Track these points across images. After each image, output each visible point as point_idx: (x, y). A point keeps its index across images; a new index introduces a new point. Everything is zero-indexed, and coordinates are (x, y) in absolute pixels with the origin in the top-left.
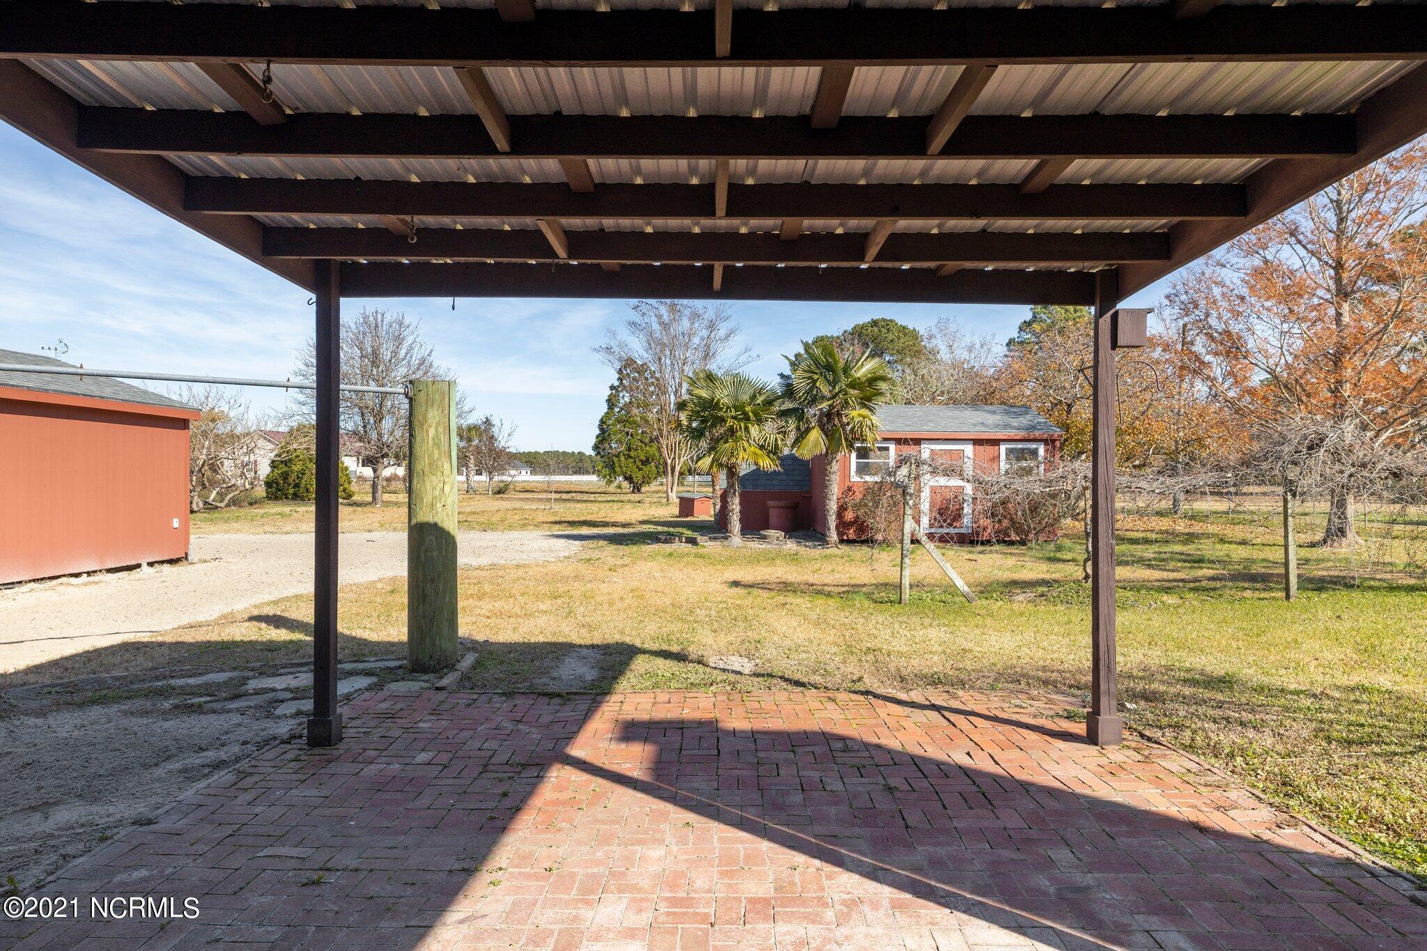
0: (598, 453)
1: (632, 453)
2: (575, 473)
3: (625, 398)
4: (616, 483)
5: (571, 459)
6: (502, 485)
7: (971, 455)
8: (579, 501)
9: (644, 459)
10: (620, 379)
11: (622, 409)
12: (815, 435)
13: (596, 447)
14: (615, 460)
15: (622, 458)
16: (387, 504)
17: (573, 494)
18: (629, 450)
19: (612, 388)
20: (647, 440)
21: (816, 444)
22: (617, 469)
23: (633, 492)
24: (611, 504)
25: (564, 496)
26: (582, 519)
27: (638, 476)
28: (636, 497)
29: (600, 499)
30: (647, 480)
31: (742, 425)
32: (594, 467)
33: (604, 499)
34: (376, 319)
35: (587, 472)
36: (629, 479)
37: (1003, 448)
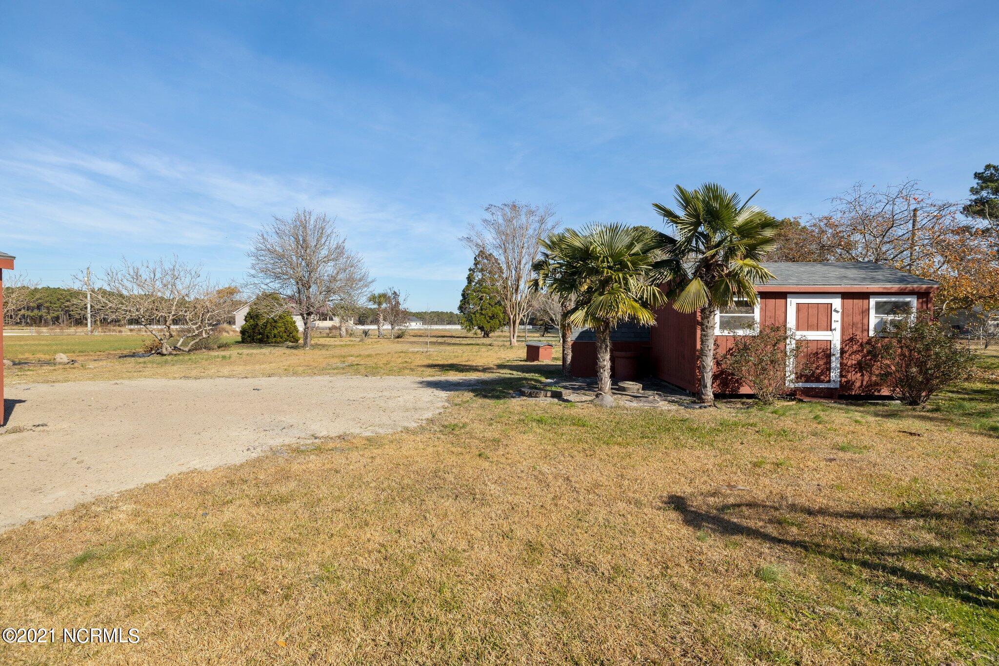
0: (462, 312)
1: (483, 312)
2: (448, 324)
3: (478, 276)
4: (473, 331)
5: (446, 316)
6: (400, 332)
7: (839, 309)
8: (449, 344)
9: (490, 315)
10: (476, 264)
11: (477, 283)
12: (696, 287)
13: (461, 308)
14: (473, 316)
15: (478, 315)
16: (315, 346)
17: (446, 338)
18: (481, 310)
19: (470, 270)
20: (493, 304)
21: (698, 295)
22: (474, 322)
23: (484, 337)
24: (471, 347)
25: (440, 340)
26: (450, 362)
27: (487, 327)
28: (486, 341)
29: (463, 342)
30: (492, 330)
31: (621, 275)
32: (459, 321)
33: (466, 343)
34: (305, 217)
35: (455, 324)
36: (481, 328)
37: (873, 301)
